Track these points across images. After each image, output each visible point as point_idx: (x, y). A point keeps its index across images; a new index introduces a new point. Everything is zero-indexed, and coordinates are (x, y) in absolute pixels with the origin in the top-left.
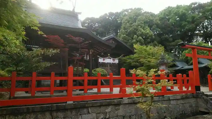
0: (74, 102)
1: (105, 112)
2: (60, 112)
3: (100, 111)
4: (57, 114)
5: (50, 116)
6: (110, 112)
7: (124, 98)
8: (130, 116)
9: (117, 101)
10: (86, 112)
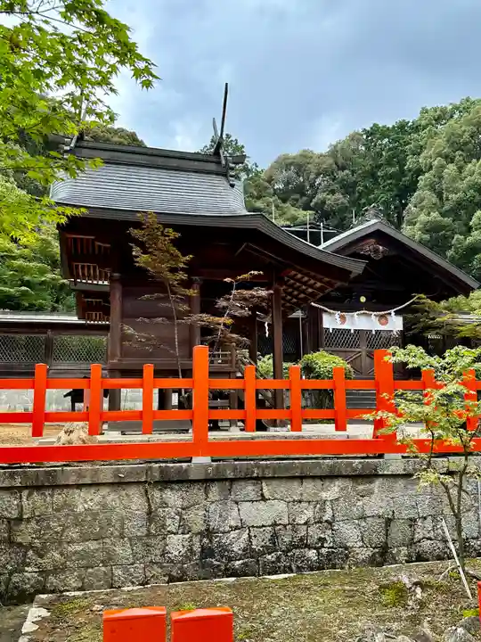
0: (213, 461)
1: (318, 499)
2: (172, 489)
3: (301, 494)
4: (164, 496)
5: (143, 500)
6: (337, 499)
7: (386, 456)
8: (413, 520)
9: (360, 463)
10: (252, 496)
